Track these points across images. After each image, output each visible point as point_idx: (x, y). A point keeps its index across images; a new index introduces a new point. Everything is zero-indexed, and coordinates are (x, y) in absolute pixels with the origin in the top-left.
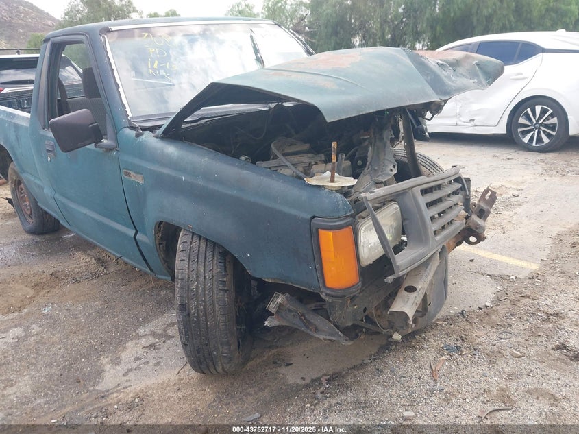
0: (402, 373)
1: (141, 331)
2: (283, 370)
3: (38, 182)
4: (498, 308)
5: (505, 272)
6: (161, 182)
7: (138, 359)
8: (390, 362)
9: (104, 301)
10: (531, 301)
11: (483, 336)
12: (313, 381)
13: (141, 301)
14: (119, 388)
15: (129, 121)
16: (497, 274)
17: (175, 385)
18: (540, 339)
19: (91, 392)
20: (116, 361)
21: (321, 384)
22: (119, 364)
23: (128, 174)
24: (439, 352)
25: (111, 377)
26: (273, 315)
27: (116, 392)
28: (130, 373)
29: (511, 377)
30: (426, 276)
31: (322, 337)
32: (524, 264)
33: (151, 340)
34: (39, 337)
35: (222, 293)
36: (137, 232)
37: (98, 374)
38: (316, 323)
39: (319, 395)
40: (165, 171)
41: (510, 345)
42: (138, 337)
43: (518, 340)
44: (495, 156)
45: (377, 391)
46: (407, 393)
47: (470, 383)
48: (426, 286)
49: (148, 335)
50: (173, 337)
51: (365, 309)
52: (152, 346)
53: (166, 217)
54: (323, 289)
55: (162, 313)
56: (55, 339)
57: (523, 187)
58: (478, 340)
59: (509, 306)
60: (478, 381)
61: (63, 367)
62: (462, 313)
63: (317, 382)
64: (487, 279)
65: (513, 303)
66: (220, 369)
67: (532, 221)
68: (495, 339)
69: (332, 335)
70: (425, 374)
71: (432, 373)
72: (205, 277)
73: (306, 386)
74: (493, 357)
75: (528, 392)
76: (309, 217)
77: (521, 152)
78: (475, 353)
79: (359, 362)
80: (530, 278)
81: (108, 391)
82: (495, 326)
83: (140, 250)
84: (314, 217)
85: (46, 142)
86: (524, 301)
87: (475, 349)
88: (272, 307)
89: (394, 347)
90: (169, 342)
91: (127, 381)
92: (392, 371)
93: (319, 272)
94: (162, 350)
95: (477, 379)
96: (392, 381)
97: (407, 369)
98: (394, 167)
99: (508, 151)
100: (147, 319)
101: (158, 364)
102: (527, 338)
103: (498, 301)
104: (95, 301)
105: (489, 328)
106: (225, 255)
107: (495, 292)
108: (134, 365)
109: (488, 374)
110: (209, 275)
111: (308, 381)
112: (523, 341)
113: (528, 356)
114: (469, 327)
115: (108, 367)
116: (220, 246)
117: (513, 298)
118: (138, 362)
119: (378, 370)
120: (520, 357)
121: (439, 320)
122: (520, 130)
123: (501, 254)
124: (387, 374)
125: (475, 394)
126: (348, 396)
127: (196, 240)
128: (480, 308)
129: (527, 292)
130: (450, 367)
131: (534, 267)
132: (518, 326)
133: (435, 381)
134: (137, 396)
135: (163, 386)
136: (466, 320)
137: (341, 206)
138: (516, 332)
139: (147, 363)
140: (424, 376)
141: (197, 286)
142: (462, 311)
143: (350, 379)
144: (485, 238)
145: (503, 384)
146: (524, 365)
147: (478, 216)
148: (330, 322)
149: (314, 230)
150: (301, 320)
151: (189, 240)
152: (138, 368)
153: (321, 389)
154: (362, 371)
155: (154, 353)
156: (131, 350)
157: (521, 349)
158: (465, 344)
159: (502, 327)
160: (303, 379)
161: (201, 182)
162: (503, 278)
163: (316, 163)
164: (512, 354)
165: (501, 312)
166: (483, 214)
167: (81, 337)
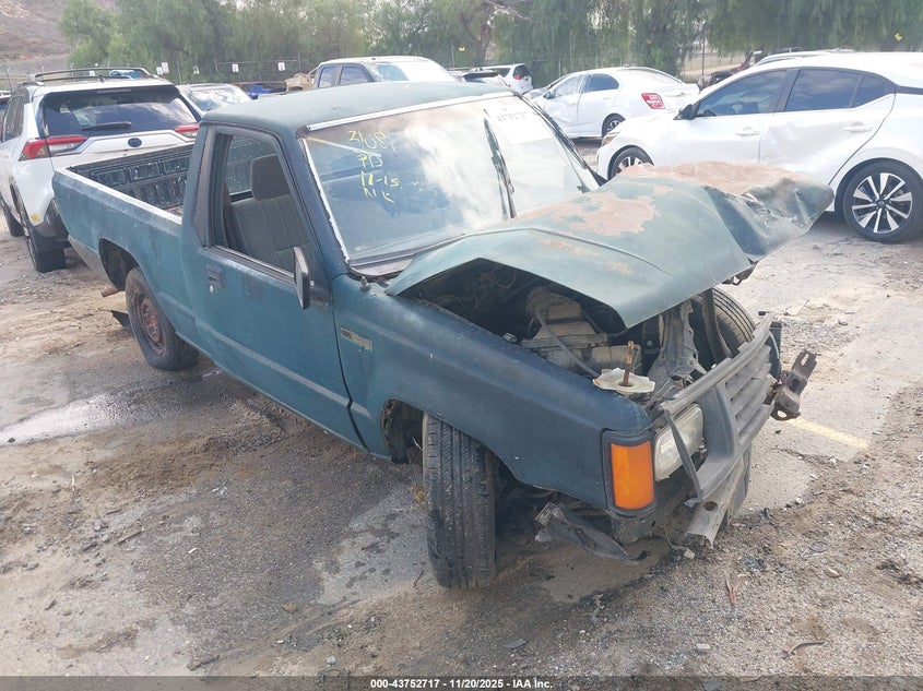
0: (692, 594)
1: (356, 525)
2: (545, 585)
3: (185, 308)
4: (813, 506)
5: (823, 451)
6: (397, 354)
7: (359, 564)
8: (677, 579)
9: (294, 480)
10: (855, 498)
11: (791, 547)
12: (582, 599)
13: (343, 481)
14: (346, 603)
15: (347, 265)
16: (811, 453)
17: (414, 601)
18: (862, 554)
19: (313, 606)
20: (334, 567)
21: (593, 604)
22: (337, 570)
23: (347, 334)
24: (736, 566)
25: (332, 589)
26: (544, 527)
27: (345, 607)
28: (355, 584)
29: (825, 603)
30: (729, 489)
31: (602, 555)
32: (849, 440)
33: (370, 539)
34: (225, 531)
35: (481, 498)
36: (351, 401)
37: (316, 584)
38: (596, 539)
39: (594, 619)
40: (405, 342)
41: (824, 561)
42: (354, 534)
43: (835, 554)
44: (816, 248)
45: (662, 616)
46: (699, 620)
47: (775, 609)
48: (728, 501)
49: (366, 531)
50: (398, 535)
51: (654, 523)
52: (373, 547)
53: (405, 397)
54: (611, 507)
55: (375, 501)
56: (246, 533)
57: (855, 308)
58: (786, 553)
59: (827, 505)
60: (784, 606)
61: (270, 573)
62: (765, 512)
63: (588, 602)
64: (796, 460)
65: (832, 500)
66: (473, 585)
67: (864, 369)
68: (806, 551)
69: (615, 553)
70: (720, 595)
71: (728, 595)
72: (461, 479)
73: (575, 606)
74: (802, 576)
75: (844, 622)
76: (600, 428)
77: (855, 241)
78: (782, 569)
79: (638, 576)
80: (856, 463)
81: (334, 606)
82: (808, 534)
83: (353, 422)
84: (606, 429)
85: (208, 267)
86: (846, 498)
87: (782, 565)
88: (543, 518)
89: (679, 557)
90: (393, 541)
91: (353, 594)
92: (679, 591)
93: (608, 489)
94: (387, 553)
95: (783, 604)
96: (679, 604)
97: (698, 588)
98: (695, 356)
99: (835, 239)
100: (358, 510)
101: (387, 572)
102: (846, 552)
103: (813, 496)
104: (281, 480)
105: (799, 536)
106: (483, 453)
107: (808, 481)
108: (358, 573)
109: (796, 597)
110: (465, 477)
111: (576, 600)
112: (841, 555)
113: (847, 577)
114: (774, 533)
115: (325, 575)
116: (477, 441)
117: (831, 492)
118: (361, 569)
119: (662, 588)
120: (837, 577)
121: (735, 521)
122: (854, 208)
123: (819, 423)
124: (673, 595)
125: (782, 624)
126: (629, 622)
127: (447, 432)
128: (788, 506)
129: (851, 485)
130: (751, 587)
131: (863, 444)
132: (837, 535)
133: (732, 604)
134: (371, 614)
135: (400, 601)
136: (770, 523)
137: (638, 419)
138: (833, 542)
139: (372, 570)
140: (719, 599)
141: (452, 489)
142: (765, 509)
143: (629, 600)
144: (799, 414)
145: (814, 611)
146: (840, 587)
147: (791, 389)
148: (614, 539)
149: (605, 445)
150: (577, 533)
151: (439, 430)
152: (363, 578)
153: (595, 611)
154: (644, 589)
155: (377, 558)
156: (349, 553)
157: (839, 566)
158: (769, 558)
159: (815, 535)
160: (570, 597)
161: (455, 365)
162: (820, 461)
163: (597, 345)
164: (828, 573)
165: (816, 514)
166: (797, 386)
167: (280, 532)
